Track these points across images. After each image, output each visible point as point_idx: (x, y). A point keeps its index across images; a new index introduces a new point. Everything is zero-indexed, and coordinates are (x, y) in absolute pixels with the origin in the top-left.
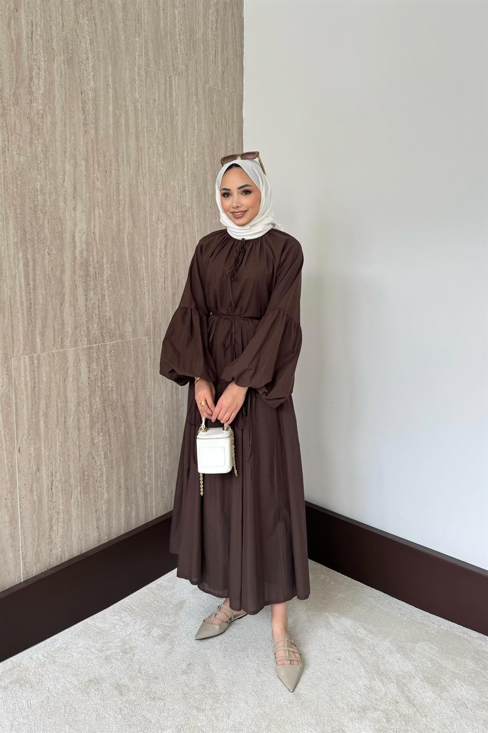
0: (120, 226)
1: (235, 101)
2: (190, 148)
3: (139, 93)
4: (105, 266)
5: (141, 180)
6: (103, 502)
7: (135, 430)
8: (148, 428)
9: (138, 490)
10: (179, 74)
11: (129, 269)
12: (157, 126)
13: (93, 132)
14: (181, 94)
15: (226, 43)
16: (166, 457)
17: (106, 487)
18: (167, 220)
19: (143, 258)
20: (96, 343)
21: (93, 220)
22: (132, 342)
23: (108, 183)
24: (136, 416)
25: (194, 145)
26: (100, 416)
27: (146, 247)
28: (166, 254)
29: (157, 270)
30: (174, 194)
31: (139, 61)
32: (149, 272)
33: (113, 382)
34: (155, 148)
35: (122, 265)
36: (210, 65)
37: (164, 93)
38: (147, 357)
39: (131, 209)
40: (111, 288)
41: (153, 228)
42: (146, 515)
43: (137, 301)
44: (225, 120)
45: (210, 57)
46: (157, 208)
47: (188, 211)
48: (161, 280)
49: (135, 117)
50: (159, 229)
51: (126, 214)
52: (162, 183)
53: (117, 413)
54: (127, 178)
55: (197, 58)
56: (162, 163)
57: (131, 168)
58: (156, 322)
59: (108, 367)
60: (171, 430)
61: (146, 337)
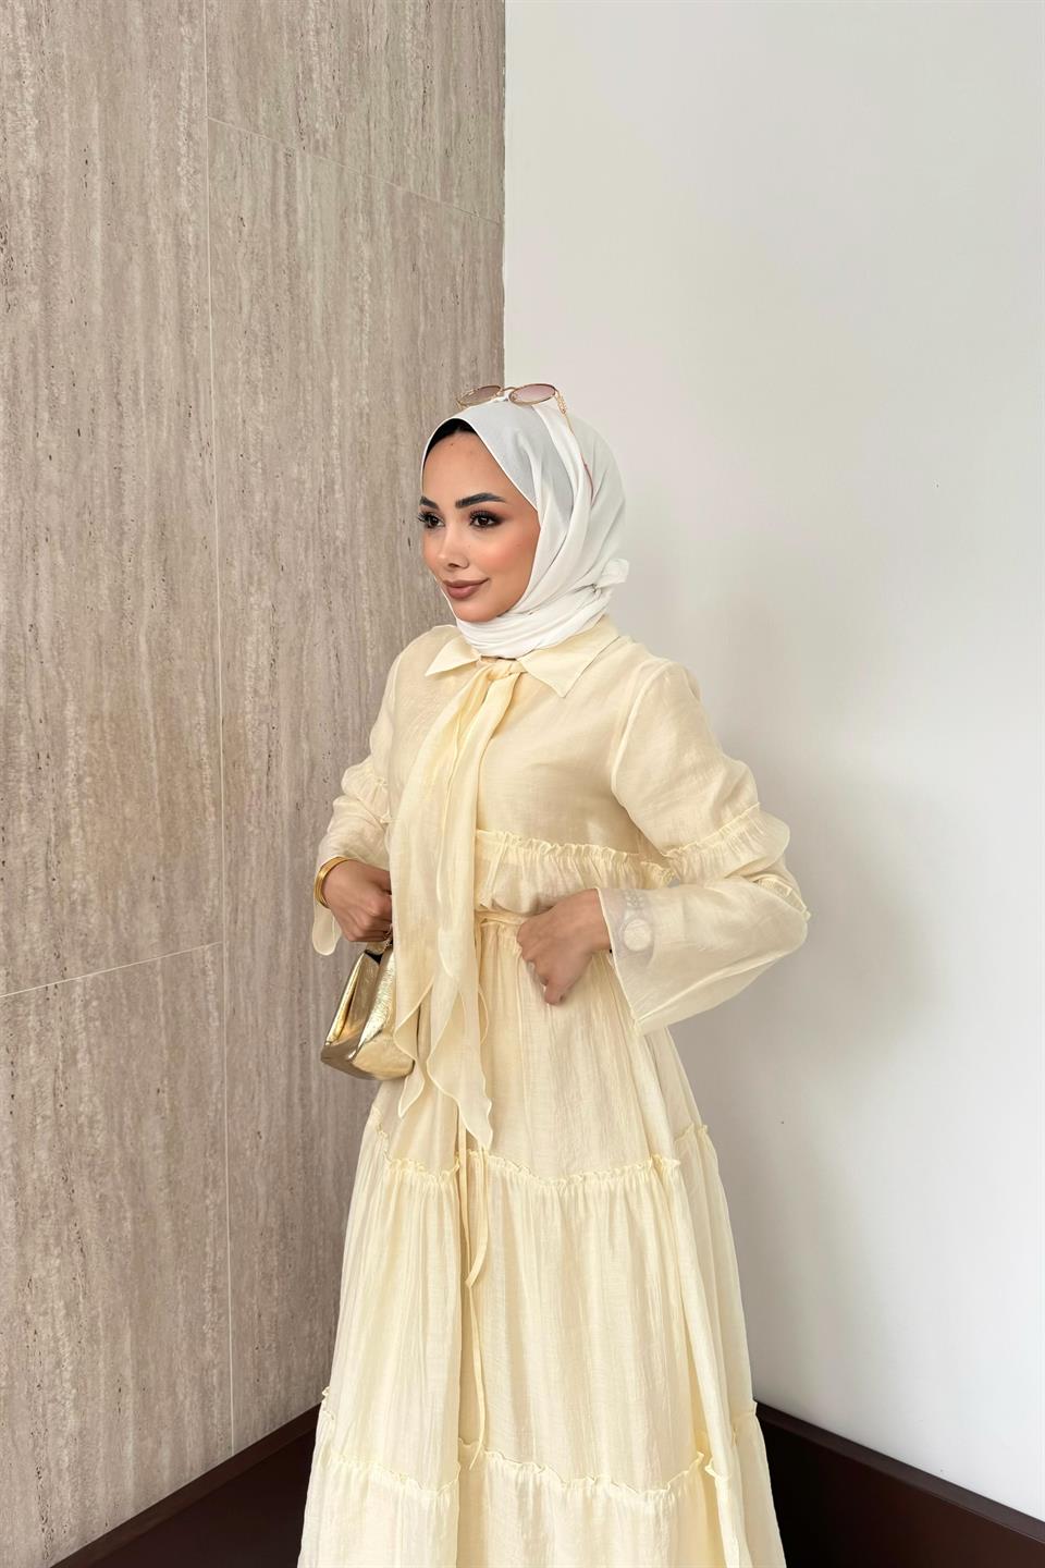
0: (122, 603)
1: (481, 237)
2: (348, 367)
3: (189, 194)
4: (71, 732)
5: (194, 460)
6: (61, 1442)
7: (169, 1224)
8: (211, 1213)
9: (180, 1390)
10: (317, 148)
11: (152, 735)
12: (246, 298)
13: (35, 306)
14: (320, 206)
15: (455, 71)
16: (270, 1283)
17: (72, 1397)
18: (277, 582)
19: (201, 700)
20: (36, 982)
21: (30, 586)
22: (158, 968)
23: (85, 467)
24: (172, 1183)
25: (360, 359)
26: (50, 1199)
27: (210, 665)
28: (273, 685)
29: (245, 734)
30: (300, 504)
31: (191, 98)
32: (218, 742)
33: (95, 1099)
34: (240, 363)
35: (128, 724)
36: (409, 130)
37: (268, 200)
38: (211, 1007)
39: (160, 549)
40: (91, 801)
41: (232, 607)
42: (207, 1450)
43: (179, 834)
44: (453, 290)
45: (408, 107)
46: (246, 545)
47: (341, 554)
48: (257, 766)
49: (177, 265)
50: (251, 608)
51: (144, 564)
52: (260, 471)
53: (110, 1185)
54: (147, 451)
55: (369, 106)
56: (261, 409)
57: (162, 422)
58: (241, 896)
59: (79, 1056)
60: (286, 1207)
61: (207, 946)
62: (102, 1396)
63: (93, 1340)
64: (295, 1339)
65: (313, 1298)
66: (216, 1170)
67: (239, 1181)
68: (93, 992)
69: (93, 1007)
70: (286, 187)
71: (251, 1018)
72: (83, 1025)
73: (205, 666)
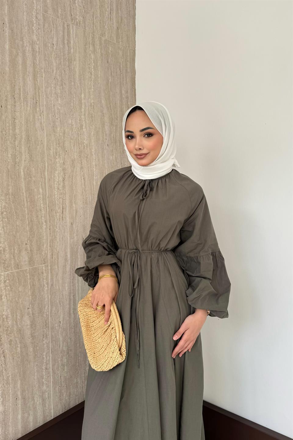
0: (15, 159)
1: (129, 54)
2: (87, 91)
3: (37, 35)
5: (38, 116)
7: (32, 349)
8: (45, 346)
9: (35, 398)
10: (77, 24)
11: (25, 200)
12: (55, 68)
14: (78, 42)
15: (120, 3)
16: (64, 367)
17: (1, 401)
18: (65, 155)
19: (41, 190)
22: (28, 271)
24: (33, 337)
25: (91, 88)
28: (64, 187)
29: (55, 201)
30: (72, 132)
31: (37, 6)
32: (46, 203)
33: (8, 311)
34: (53, 88)
35: (18, 197)
36: (106, 20)
37: (62, 39)
38: (45, 284)
39: (27, 143)
40: (6, 220)
41: (51, 162)
42: (44, 417)
43: (34, 231)
44: (120, 69)
45: (106, 13)
46: (55, 143)
47: (86, 148)
48: (59, 211)
49: (33, 57)
50: (57, 163)
51: (22, 148)
52: (59, 121)
53: (13, 337)
54: (23, 113)
55: (93, 12)
56: (60, 102)
57: (28, 105)
58: (54, 250)
59: (3, 297)
60: (69, 344)
61: (43, 265)
62: (11, 400)
63: (8, 383)
64: (72, 384)
65: (77, 372)
66: (47, 333)
67: (54, 336)
68: (7, 278)
69: (7, 283)
70: (67, 35)
71: (57, 287)
72: (4, 288)
73: (42, 180)
